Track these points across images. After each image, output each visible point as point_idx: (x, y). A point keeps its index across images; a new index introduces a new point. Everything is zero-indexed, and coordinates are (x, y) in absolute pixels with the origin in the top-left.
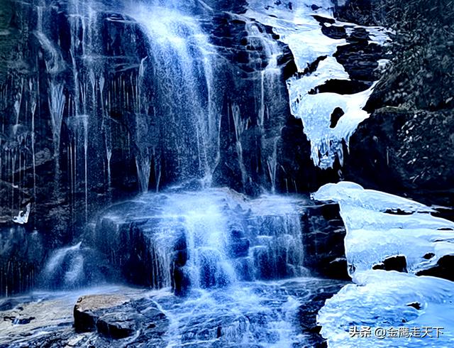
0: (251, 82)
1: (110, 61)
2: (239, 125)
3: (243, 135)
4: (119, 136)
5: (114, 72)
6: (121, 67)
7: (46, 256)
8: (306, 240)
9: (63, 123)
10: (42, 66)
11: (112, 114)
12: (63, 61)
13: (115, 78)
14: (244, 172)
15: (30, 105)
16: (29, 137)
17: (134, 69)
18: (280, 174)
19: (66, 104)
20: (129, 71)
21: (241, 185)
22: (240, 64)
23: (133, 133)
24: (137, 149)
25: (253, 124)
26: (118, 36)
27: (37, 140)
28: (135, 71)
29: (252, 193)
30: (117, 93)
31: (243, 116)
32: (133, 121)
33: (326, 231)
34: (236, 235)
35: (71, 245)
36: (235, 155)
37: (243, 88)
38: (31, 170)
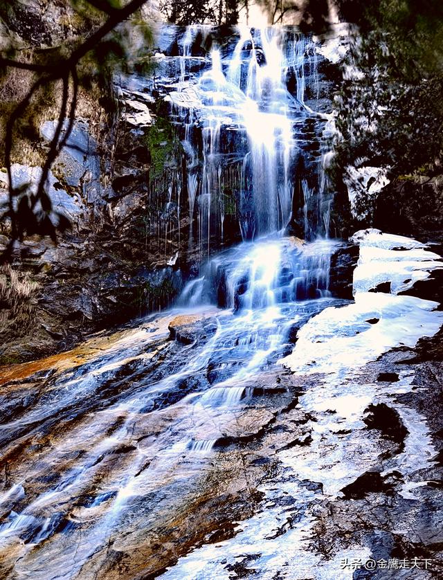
0: (316, 164)
1: (225, 157)
2: (307, 193)
4: (229, 206)
5: (226, 164)
6: (232, 161)
7: (184, 285)
8: (332, 272)
9: (196, 200)
10: (184, 165)
11: (225, 192)
12: (198, 159)
13: (228, 168)
15: (177, 190)
16: (176, 210)
17: (239, 161)
18: (332, 225)
19: (198, 188)
20: (237, 163)
23: (238, 204)
24: (240, 213)
25: (316, 192)
26: (232, 140)
27: (181, 211)
28: (241, 163)
31: (310, 187)
33: (347, 265)
34: (285, 271)
35: (198, 278)
36: (302, 213)
37: (310, 168)
38: (177, 231)
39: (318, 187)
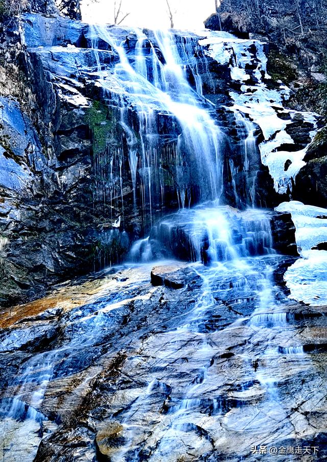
0: (239, 146)
1: (161, 137)
2: (233, 171)
3: (236, 176)
4: (168, 179)
5: (164, 143)
6: (168, 140)
7: (131, 245)
8: (274, 234)
9: (137, 172)
10: (125, 141)
11: (163, 166)
12: (136, 138)
13: (165, 146)
14: (237, 197)
15: (119, 163)
16: (119, 180)
17: (174, 141)
18: (257, 197)
19: (138, 162)
20: (172, 143)
21: (235, 204)
22: (233, 136)
23: (175, 177)
24: (178, 185)
25: (241, 170)
26: (165, 123)
27: (123, 182)
29: (241, 208)
30: (166, 155)
31: (235, 166)
32: (174, 169)
33: (284, 229)
36: (232, 187)
37: (235, 150)
39: (242, 166)
